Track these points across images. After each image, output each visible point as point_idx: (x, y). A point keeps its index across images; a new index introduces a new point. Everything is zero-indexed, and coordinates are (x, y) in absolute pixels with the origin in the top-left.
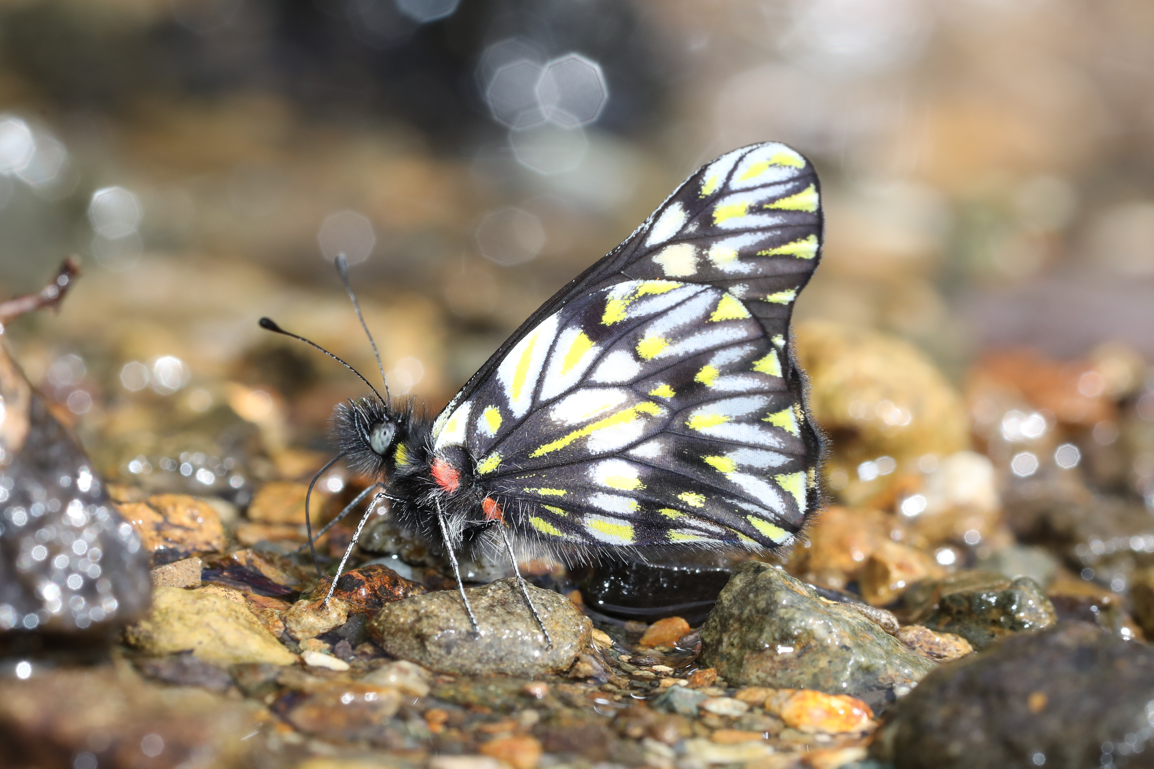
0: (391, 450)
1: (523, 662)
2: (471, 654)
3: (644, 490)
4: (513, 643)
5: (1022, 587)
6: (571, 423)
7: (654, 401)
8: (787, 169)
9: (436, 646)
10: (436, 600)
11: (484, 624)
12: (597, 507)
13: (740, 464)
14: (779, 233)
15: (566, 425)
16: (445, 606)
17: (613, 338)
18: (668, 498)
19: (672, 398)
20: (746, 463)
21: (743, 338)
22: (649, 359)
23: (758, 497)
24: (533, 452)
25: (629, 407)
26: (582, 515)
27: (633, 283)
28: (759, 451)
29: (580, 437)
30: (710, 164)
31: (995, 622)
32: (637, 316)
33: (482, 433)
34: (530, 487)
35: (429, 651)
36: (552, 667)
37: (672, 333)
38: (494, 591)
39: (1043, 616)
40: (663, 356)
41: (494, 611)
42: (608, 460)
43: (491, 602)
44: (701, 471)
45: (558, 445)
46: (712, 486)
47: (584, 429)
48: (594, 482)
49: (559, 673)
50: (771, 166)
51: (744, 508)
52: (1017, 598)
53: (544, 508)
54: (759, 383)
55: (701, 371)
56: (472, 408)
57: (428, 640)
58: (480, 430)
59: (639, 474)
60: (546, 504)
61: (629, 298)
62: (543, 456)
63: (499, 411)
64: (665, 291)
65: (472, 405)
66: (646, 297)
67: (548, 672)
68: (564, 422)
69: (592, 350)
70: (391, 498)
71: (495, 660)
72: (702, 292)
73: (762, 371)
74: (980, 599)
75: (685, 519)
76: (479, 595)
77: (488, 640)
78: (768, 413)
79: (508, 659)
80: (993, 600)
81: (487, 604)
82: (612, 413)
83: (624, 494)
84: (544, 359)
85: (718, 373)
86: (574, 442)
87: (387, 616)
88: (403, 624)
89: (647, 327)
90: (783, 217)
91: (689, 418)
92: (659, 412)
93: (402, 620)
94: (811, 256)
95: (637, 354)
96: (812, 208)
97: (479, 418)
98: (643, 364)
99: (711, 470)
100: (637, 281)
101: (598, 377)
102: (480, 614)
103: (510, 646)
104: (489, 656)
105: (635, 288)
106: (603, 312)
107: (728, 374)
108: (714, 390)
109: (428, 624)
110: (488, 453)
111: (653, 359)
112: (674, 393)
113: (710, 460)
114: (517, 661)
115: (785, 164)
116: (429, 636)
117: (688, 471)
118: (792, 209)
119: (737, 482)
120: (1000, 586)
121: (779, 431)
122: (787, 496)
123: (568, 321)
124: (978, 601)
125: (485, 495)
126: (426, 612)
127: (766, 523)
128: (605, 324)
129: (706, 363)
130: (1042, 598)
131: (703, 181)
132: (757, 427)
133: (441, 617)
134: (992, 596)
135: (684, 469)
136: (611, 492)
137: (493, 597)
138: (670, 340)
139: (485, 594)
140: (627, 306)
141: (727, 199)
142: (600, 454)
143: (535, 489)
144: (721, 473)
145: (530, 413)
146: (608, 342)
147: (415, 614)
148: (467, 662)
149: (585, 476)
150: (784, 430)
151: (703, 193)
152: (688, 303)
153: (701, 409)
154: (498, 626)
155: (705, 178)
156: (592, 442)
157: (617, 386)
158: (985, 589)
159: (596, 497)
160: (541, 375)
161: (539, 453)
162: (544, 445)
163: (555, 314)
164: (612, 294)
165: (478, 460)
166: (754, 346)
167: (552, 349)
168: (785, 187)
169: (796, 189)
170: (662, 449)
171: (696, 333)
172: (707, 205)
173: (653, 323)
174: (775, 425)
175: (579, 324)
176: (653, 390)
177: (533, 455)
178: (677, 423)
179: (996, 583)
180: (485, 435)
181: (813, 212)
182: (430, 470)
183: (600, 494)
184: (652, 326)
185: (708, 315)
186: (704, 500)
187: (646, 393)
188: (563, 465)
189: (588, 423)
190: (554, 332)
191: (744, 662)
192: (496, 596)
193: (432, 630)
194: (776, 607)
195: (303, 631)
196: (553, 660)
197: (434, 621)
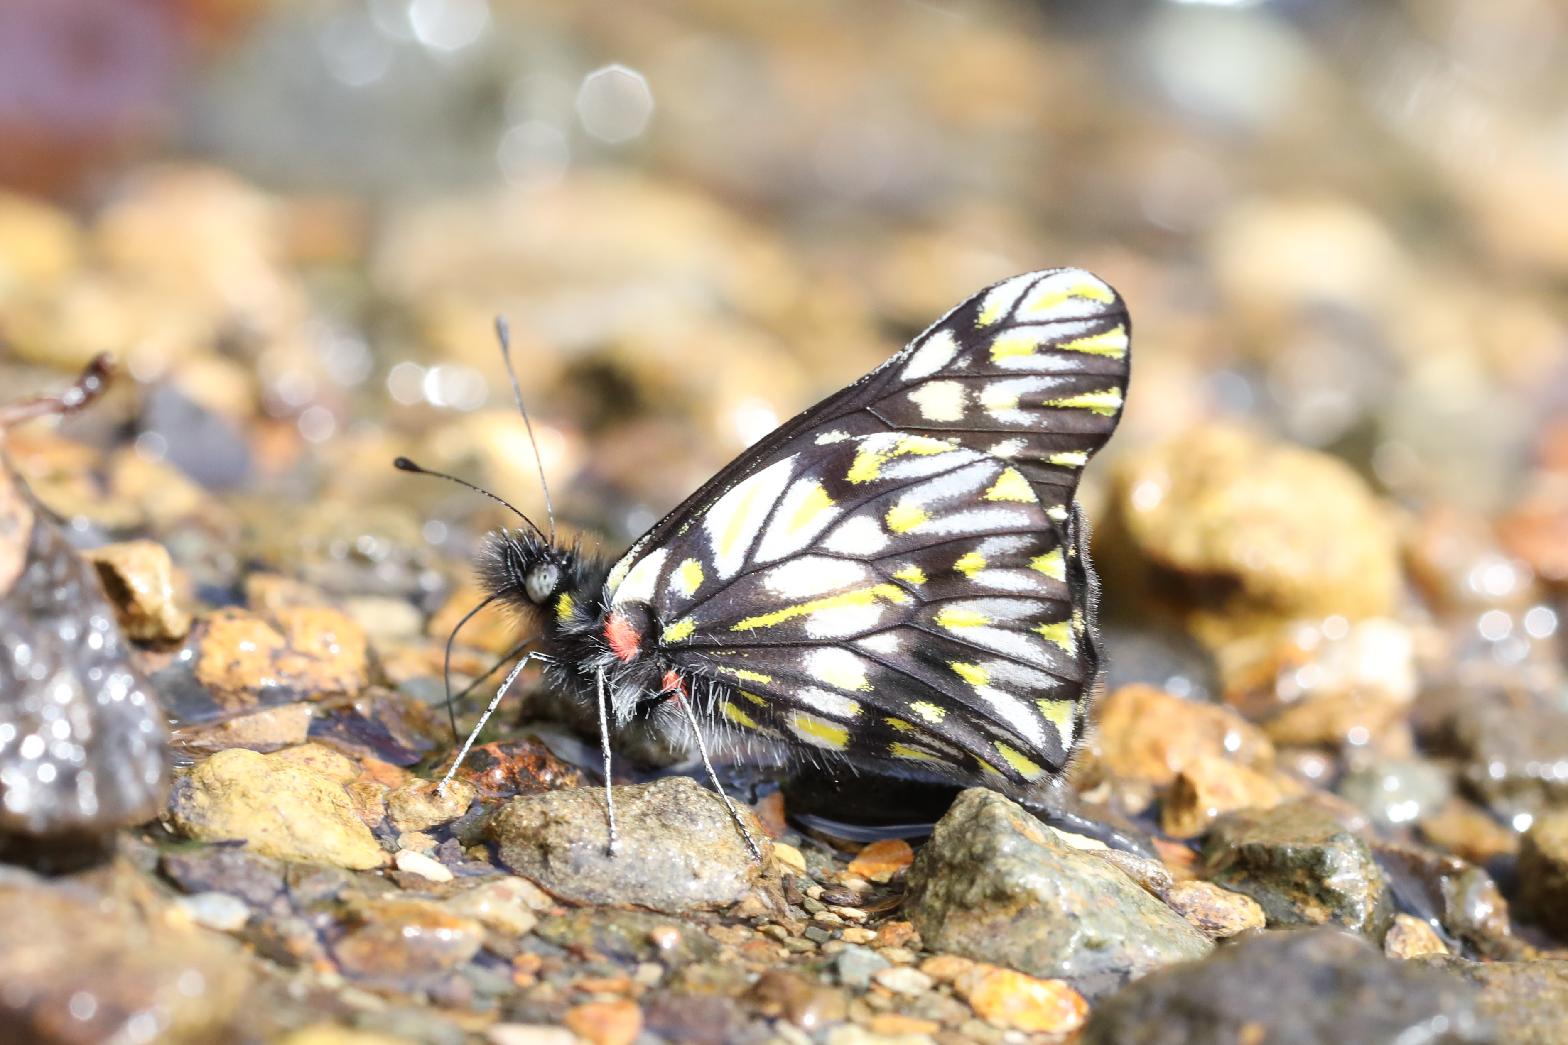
0: (553, 599)
1: (670, 892)
2: (604, 876)
4: (660, 867)
7: (898, 586)
9: (561, 862)
10: (571, 801)
11: (626, 838)
12: (808, 704)
13: (996, 679)
15: (783, 597)
16: (582, 811)
17: (858, 501)
18: (899, 706)
19: (922, 585)
21: (1023, 526)
23: (1012, 722)
24: (736, 624)
25: (866, 587)
26: (787, 711)
29: (799, 614)
34: (726, 665)
35: (551, 867)
36: (707, 902)
37: (935, 505)
38: (653, 794)
40: (918, 532)
41: (645, 822)
42: (829, 648)
43: (644, 809)
44: (944, 679)
46: (956, 700)
47: (805, 606)
48: (808, 673)
49: (716, 909)
51: (992, 731)
53: (740, 694)
55: (963, 558)
56: (666, 558)
57: (552, 853)
60: (743, 690)
61: (885, 455)
62: (749, 631)
63: (700, 567)
64: (933, 453)
65: (668, 554)
66: (908, 456)
67: (702, 907)
68: (781, 593)
69: (830, 510)
71: (634, 886)
73: (1041, 570)
75: (915, 733)
76: (634, 797)
77: (629, 860)
79: (651, 887)
81: (638, 811)
82: (844, 592)
83: (845, 694)
84: (767, 512)
85: (985, 563)
86: (790, 619)
87: (509, 815)
88: (525, 828)
89: (904, 493)
91: (939, 613)
92: (902, 599)
93: (525, 823)
98: (892, 537)
99: (957, 678)
101: (831, 544)
102: (626, 824)
103: (655, 870)
104: (628, 880)
105: (896, 442)
106: (850, 465)
107: (997, 567)
108: (976, 584)
109: (556, 832)
110: (680, 617)
111: (905, 533)
112: (925, 580)
114: (662, 890)
116: (555, 848)
117: (927, 676)
120: (1314, 839)
121: (1051, 647)
123: (804, 470)
125: (669, 668)
126: (556, 816)
129: (972, 549)
132: (1023, 637)
133: (573, 824)
135: (924, 674)
136: (827, 688)
137: (649, 802)
138: (930, 513)
139: (640, 797)
140: (882, 464)
143: (732, 670)
144: (970, 685)
145: (740, 575)
146: (851, 504)
147: (542, 817)
148: (597, 887)
149: (798, 663)
154: (644, 844)
159: (808, 691)
160: (760, 531)
162: (751, 617)
164: (864, 444)
165: (667, 624)
167: (779, 501)
170: (900, 645)
171: (965, 511)
173: (911, 490)
175: (818, 476)
176: (899, 572)
177: (736, 628)
178: (922, 616)
180: (679, 594)
183: (813, 689)
184: (909, 492)
185: (982, 490)
186: (943, 715)
187: (890, 575)
189: (810, 599)
190: (786, 482)
191: (946, 920)
192: (653, 802)
193: (559, 840)
194: (995, 855)
195: (407, 821)
196: (710, 892)
197: (563, 829)
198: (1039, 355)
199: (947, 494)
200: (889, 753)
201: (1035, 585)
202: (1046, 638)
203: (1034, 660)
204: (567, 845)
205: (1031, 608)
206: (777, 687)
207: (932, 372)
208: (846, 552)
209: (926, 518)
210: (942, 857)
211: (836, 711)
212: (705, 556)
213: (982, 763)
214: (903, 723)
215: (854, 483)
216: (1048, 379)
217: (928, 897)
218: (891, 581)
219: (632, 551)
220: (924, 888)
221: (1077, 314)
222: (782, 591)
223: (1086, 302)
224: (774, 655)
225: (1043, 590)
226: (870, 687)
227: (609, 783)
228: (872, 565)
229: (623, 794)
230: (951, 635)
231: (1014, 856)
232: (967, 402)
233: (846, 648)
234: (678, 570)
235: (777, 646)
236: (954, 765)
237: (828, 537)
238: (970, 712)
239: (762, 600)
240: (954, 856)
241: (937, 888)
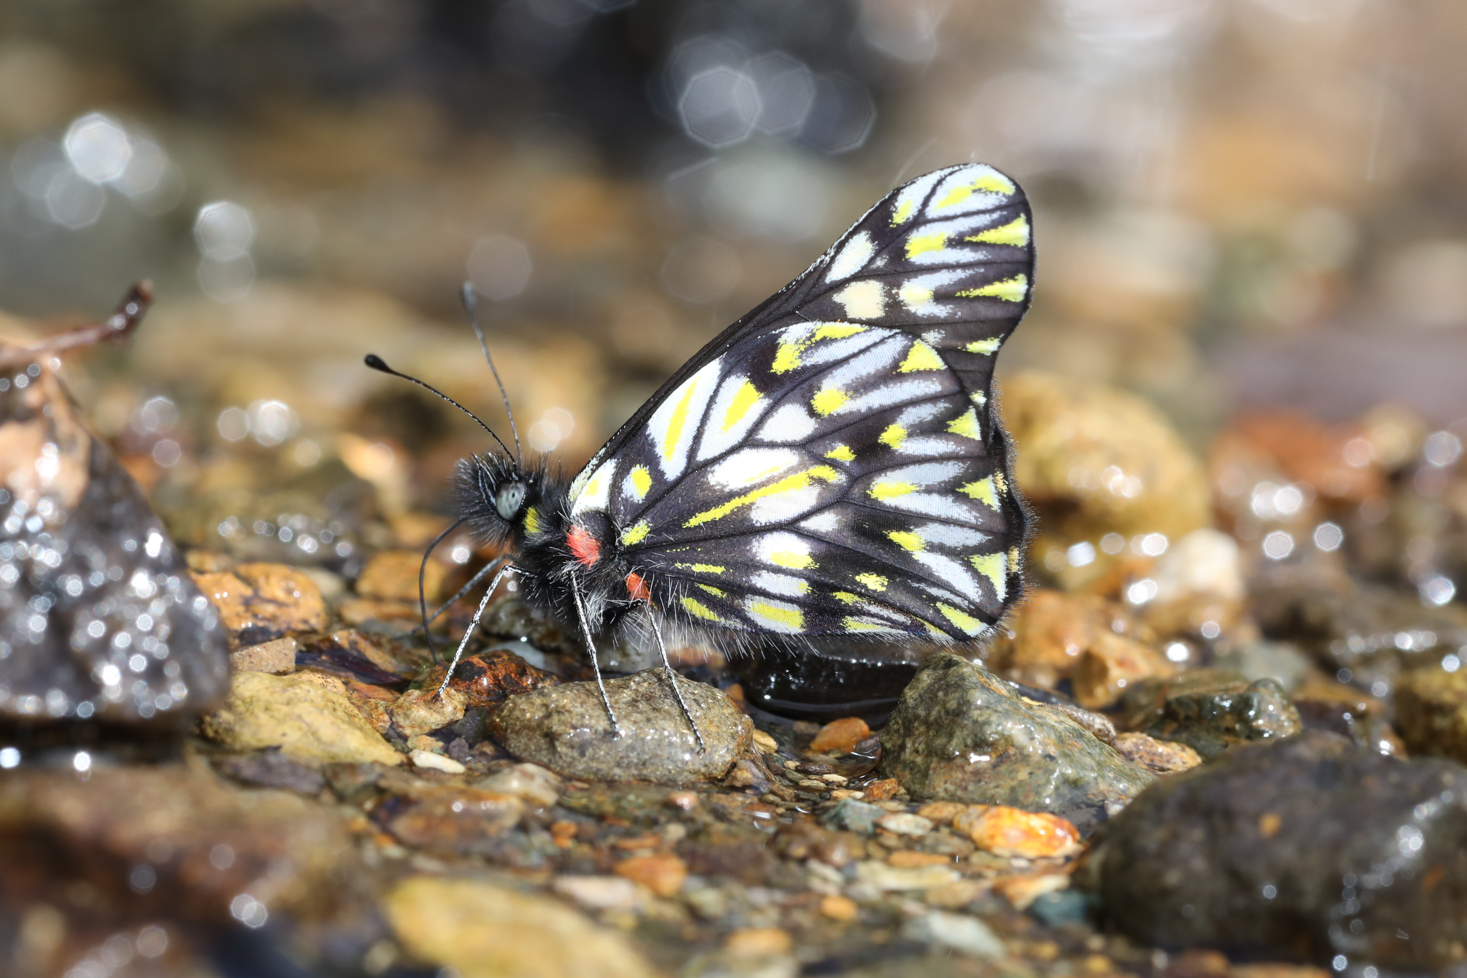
0: (521, 514)
1: (670, 767)
2: (608, 757)
3: (816, 570)
4: (659, 745)
5: (1262, 690)
6: (732, 488)
7: (830, 465)
8: (994, 196)
9: (567, 747)
10: (569, 692)
11: (625, 721)
12: (761, 588)
13: (930, 542)
14: (982, 270)
15: (727, 490)
16: (579, 700)
18: (844, 579)
19: (851, 462)
20: (936, 541)
22: (826, 414)
24: (687, 521)
25: (801, 471)
26: (742, 597)
27: (809, 325)
28: (952, 527)
29: (743, 504)
30: (903, 188)
31: (1229, 731)
32: (813, 363)
33: (628, 496)
34: (682, 562)
35: (559, 753)
36: (704, 774)
38: (638, 683)
39: (1286, 724)
40: (842, 413)
41: (637, 707)
43: (634, 696)
44: (883, 549)
45: (716, 513)
46: (895, 567)
48: (758, 558)
49: (712, 781)
50: (974, 191)
51: (933, 593)
52: (1255, 702)
53: (698, 587)
54: (954, 447)
55: (886, 431)
56: (616, 467)
57: (558, 740)
58: (625, 493)
59: (810, 550)
60: (701, 583)
61: (804, 343)
62: (699, 526)
63: (648, 472)
64: (847, 335)
65: (617, 464)
66: (825, 341)
67: (700, 779)
68: (724, 486)
69: (758, 403)
70: (520, 572)
71: (637, 764)
72: (889, 337)
74: (1212, 703)
75: (863, 605)
76: (621, 687)
77: (630, 741)
78: (964, 483)
79: (652, 764)
80: (1227, 704)
81: (629, 698)
82: (781, 478)
84: (702, 412)
87: (511, 711)
88: (529, 720)
89: (825, 377)
90: (987, 252)
91: (871, 486)
93: (528, 715)
94: (1020, 298)
96: (1022, 243)
97: (625, 480)
99: (895, 547)
100: (814, 323)
101: (765, 434)
102: (621, 710)
103: (654, 749)
104: (630, 759)
105: (812, 330)
106: (773, 358)
107: (917, 435)
108: (901, 454)
109: (559, 721)
110: (634, 521)
111: (830, 415)
112: (854, 456)
113: (895, 536)
114: (662, 765)
115: (990, 189)
116: (560, 735)
117: (867, 548)
118: (998, 243)
119: (925, 563)
120: (1234, 689)
121: (976, 504)
122: (983, 581)
123: (732, 368)
124: (1209, 705)
125: (629, 570)
126: (557, 706)
127: (958, 612)
128: (775, 373)
129: (893, 421)
130: (1285, 702)
131: (895, 207)
132: (950, 499)
133: (574, 712)
134: (1227, 700)
135: (863, 546)
136: (777, 570)
137: (637, 690)
138: (851, 393)
139: (628, 687)
140: (801, 352)
141: (922, 229)
143: (688, 565)
144: (907, 551)
145: (685, 475)
146: (778, 394)
147: (544, 709)
148: (603, 767)
149: (748, 551)
150: (981, 503)
151: (894, 222)
152: (873, 350)
153: (886, 475)
154: (641, 725)
155: (896, 204)
157: (787, 446)
158: (1216, 691)
159: (759, 575)
160: (698, 430)
161: (693, 522)
162: (699, 513)
163: (718, 359)
164: (784, 337)
165: (622, 529)
166: (949, 403)
167: (712, 400)
168: (990, 216)
169: (1003, 219)
170: (838, 522)
171: (882, 386)
172: (898, 236)
173: (831, 373)
174: (971, 497)
175: (745, 371)
176: (829, 452)
177: (687, 525)
178: (856, 491)
179: (1231, 685)
180: (631, 499)
181: (1023, 247)
182: (565, 539)
183: (764, 573)
184: (830, 376)
185: (896, 365)
186: (886, 583)
187: (822, 456)
188: (722, 537)
190: (715, 381)
191: (931, 773)
192: (640, 690)
193: (563, 728)
194: (969, 708)
195: (412, 727)
196: (706, 766)
197: (566, 717)
199: (864, 373)
203: (962, 519)
204: (572, 732)
212: (651, 461)
215: (779, 373)
217: (908, 754)
218: (823, 461)
220: (903, 747)
222: (725, 484)
225: (962, 450)
226: (816, 564)
231: (987, 708)
233: (790, 531)
237: (762, 428)
239: (708, 495)
240: (927, 715)
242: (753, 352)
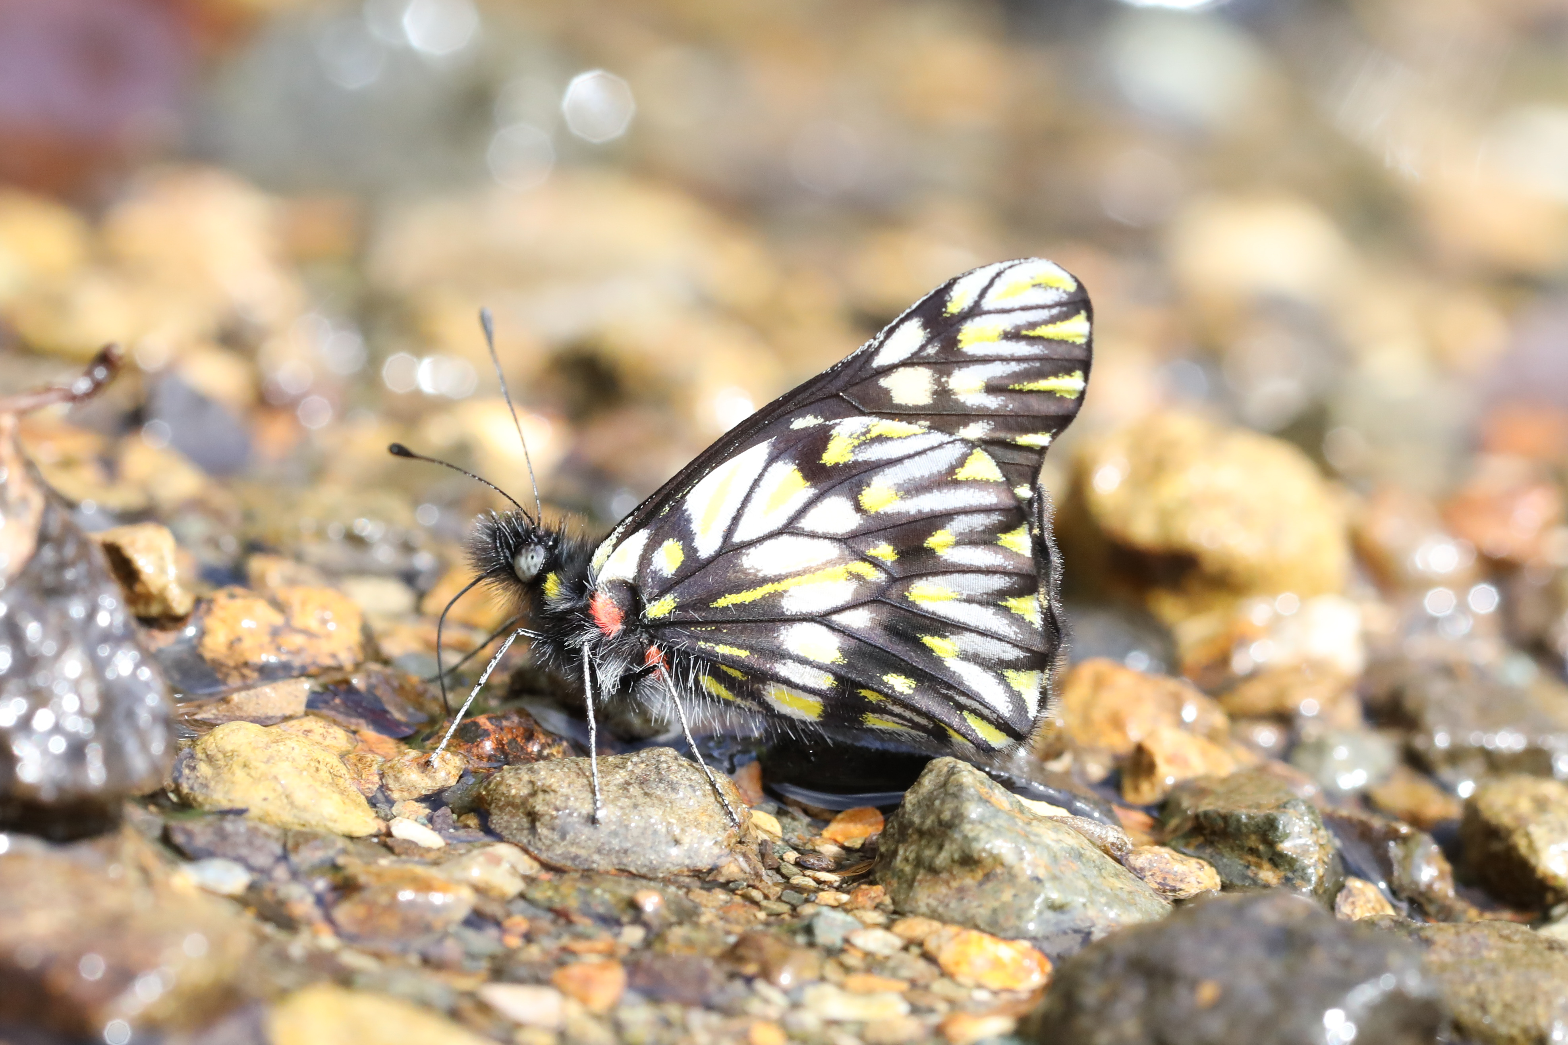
0: (540, 579)
1: (652, 857)
2: (589, 842)
4: (643, 834)
6: (766, 574)
7: (871, 562)
9: (548, 829)
10: (558, 771)
11: (610, 807)
15: (760, 575)
16: (567, 780)
17: (832, 482)
19: (893, 562)
20: (970, 651)
21: (991, 504)
22: (873, 512)
23: (980, 692)
24: (715, 600)
26: (764, 683)
28: (989, 639)
29: (776, 591)
32: (865, 459)
34: (706, 640)
35: (539, 834)
36: (687, 866)
37: (906, 485)
38: (636, 764)
40: (890, 511)
41: (628, 790)
42: (805, 623)
43: (627, 778)
44: (915, 652)
46: (925, 672)
47: (782, 583)
48: (784, 647)
49: (696, 874)
51: (961, 702)
52: (1281, 824)
53: (719, 668)
55: (933, 535)
56: (649, 538)
57: (539, 820)
60: (722, 664)
61: (858, 438)
63: (681, 547)
66: (880, 439)
67: (683, 872)
68: (758, 571)
69: (804, 491)
71: (618, 852)
72: (948, 443)
74: (1238, 820)
75: (887, 704)
76: (617, 767)
77: (613, 827)
79: (634, 852)
81: (622, 780)
83: (820, 667)
85: (954, 540)
86: (767, 595)
87: (498, 784)
88: (514, 796)
89: (876, 474)
91: (910, 589)
92: (875, 576)
93: (514, 791)
95: (859, 504)
97: (656, 552)
98: (864, 516)
99: (927, 651)
100: (871, 418)
101: (806, 523)
102: (610, 793)
103: (638, 836)
104: (612, 846)
105: (868, 426)
106: (824, 448)
107: (965, 544)
109: (544, 800)
110: (662, 594)
111: (877, 513)
112: (896, 557)
113: (929, 640)
114: (644, 855)
116: (542, 815)
117: (899, 649)
119: (957, 670)
120: (1267, 806)
121: (1018, 620)
126: (543, 785)
127: (984, 724)
129: (942, 527)
132: (991, 611)
133: (560, 793)
135: (895, 647)
136: (803, 661)
137: (632, 771)
138: (902, 493)
139: (624, 767)
140: (855, 447)
142: (796, 615)
143: (711, 644)
144: (939, 657)
145: (719, 554)
146: (825, 485)
147: (530, 786)
148: (583, 853)
149: (775, 638)
153: (927, 580)
154: (627, 811)
156: (789, 598)
157: (828, 538)
159: (785, 664)
161: (722, 602)
162: (730, 594)
164: (838, 428)
167: (756, 483)
170: (872, 620)
176: (871, 549)
177: (715, 605)
178: (894, 592)
183: (790, 662)
184: (882, 473)
186: (913, 686)
187: (863, 552)
188: (750, 621)
189: (786, 577)
190: (763, 464)
191: (916, 884)
192: (636, 771)
193: (546, 808)
194: (962, 821)
195: (402, 790)
196: (690, 857)
197: (550, 797)
198: (1004, 341)
200: (862, 723)
201: (1002, 561)
202: (1013, 611)
203: (1000, 632)
204: (554, 813)
205: (998, 582)
206: (755, 661)
207: (902, 358)
208: (820, 531)
209: (897, 498)
210: (911, 823)
211: (811, 683)
212: (685, 536)
213: (951, 732)
214: (875, 694)
215: (828, 465)
216: (1013, 364)
217: (898, 862)
218: (864, 559)
219: (616, 532)
220: (895, 853)
221: (1041, 302)
223: (1049, 290)
224: (752, 630)
225: (1010, 565)
226: (844, 659)
227: (594, 754)
228: (845, 543)
229: (607, 764)
230: (921, 610)
231: (981, 822)
232: (936, 387)
233: (821, 623)
234: (660, 549)
235: (755, 621)
236: (923, 734)
237: (804, 517)
238: (940, 683)
239: (740, 577)
240: (923, 822)
241: (907, 854)
242: (805, 440)
